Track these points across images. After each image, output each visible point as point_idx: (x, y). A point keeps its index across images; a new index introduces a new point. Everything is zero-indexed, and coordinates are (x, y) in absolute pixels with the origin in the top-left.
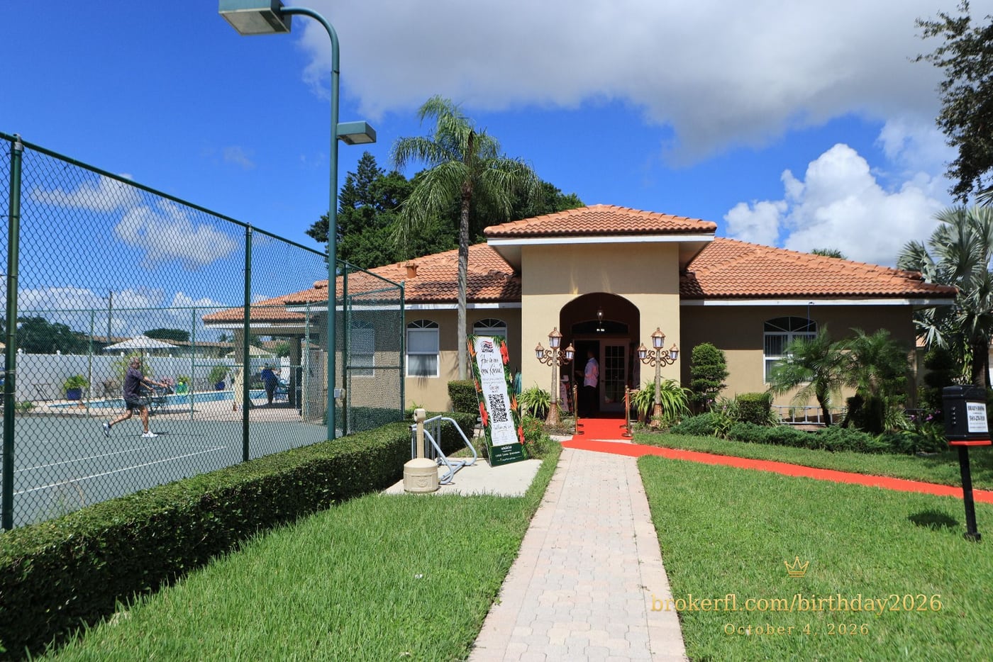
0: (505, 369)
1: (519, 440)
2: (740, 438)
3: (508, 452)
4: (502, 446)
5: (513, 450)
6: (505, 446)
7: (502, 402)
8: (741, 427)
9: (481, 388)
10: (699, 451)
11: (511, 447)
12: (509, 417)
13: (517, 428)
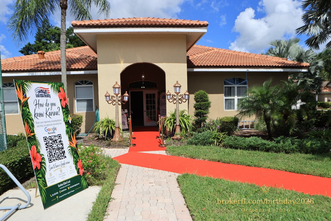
0: (63, 112)
1: (78, 172)
2: (231, 147)
3: (67, 188)
4: (59, 184)
5: (72, 184)
6: (62, 183)
7: (60, 141)
8: (230, 139)
9: (33, 132)
10: (213, 160)
11: (69, 182)
12: (68, 153)
13: (76, 163)
